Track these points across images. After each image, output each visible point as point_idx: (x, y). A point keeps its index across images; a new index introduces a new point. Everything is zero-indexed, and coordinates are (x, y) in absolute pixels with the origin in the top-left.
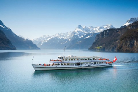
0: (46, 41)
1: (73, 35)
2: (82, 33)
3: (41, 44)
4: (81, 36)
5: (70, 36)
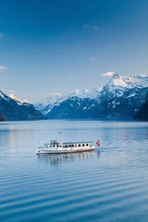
0: (58, 105)
1: (105, 92)
2: (121, 89)
3: (49, 110)
4: (120, 94)
5: (100, 94)
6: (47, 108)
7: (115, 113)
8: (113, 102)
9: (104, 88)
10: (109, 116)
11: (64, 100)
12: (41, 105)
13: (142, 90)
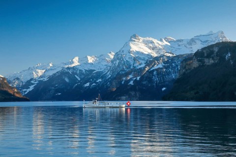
0: (46, 79)
1: (118, 61)
2: (142, 57)
3: (32, 88)
4: (140, 64)
5: (110, 64)
6: (29, 83)
7: (133, 93)
8: (131, 76)
9: (117, 54)
10: (124, 97)
11: (55, 72)
12: (18, 79)
13: (173, 59)
